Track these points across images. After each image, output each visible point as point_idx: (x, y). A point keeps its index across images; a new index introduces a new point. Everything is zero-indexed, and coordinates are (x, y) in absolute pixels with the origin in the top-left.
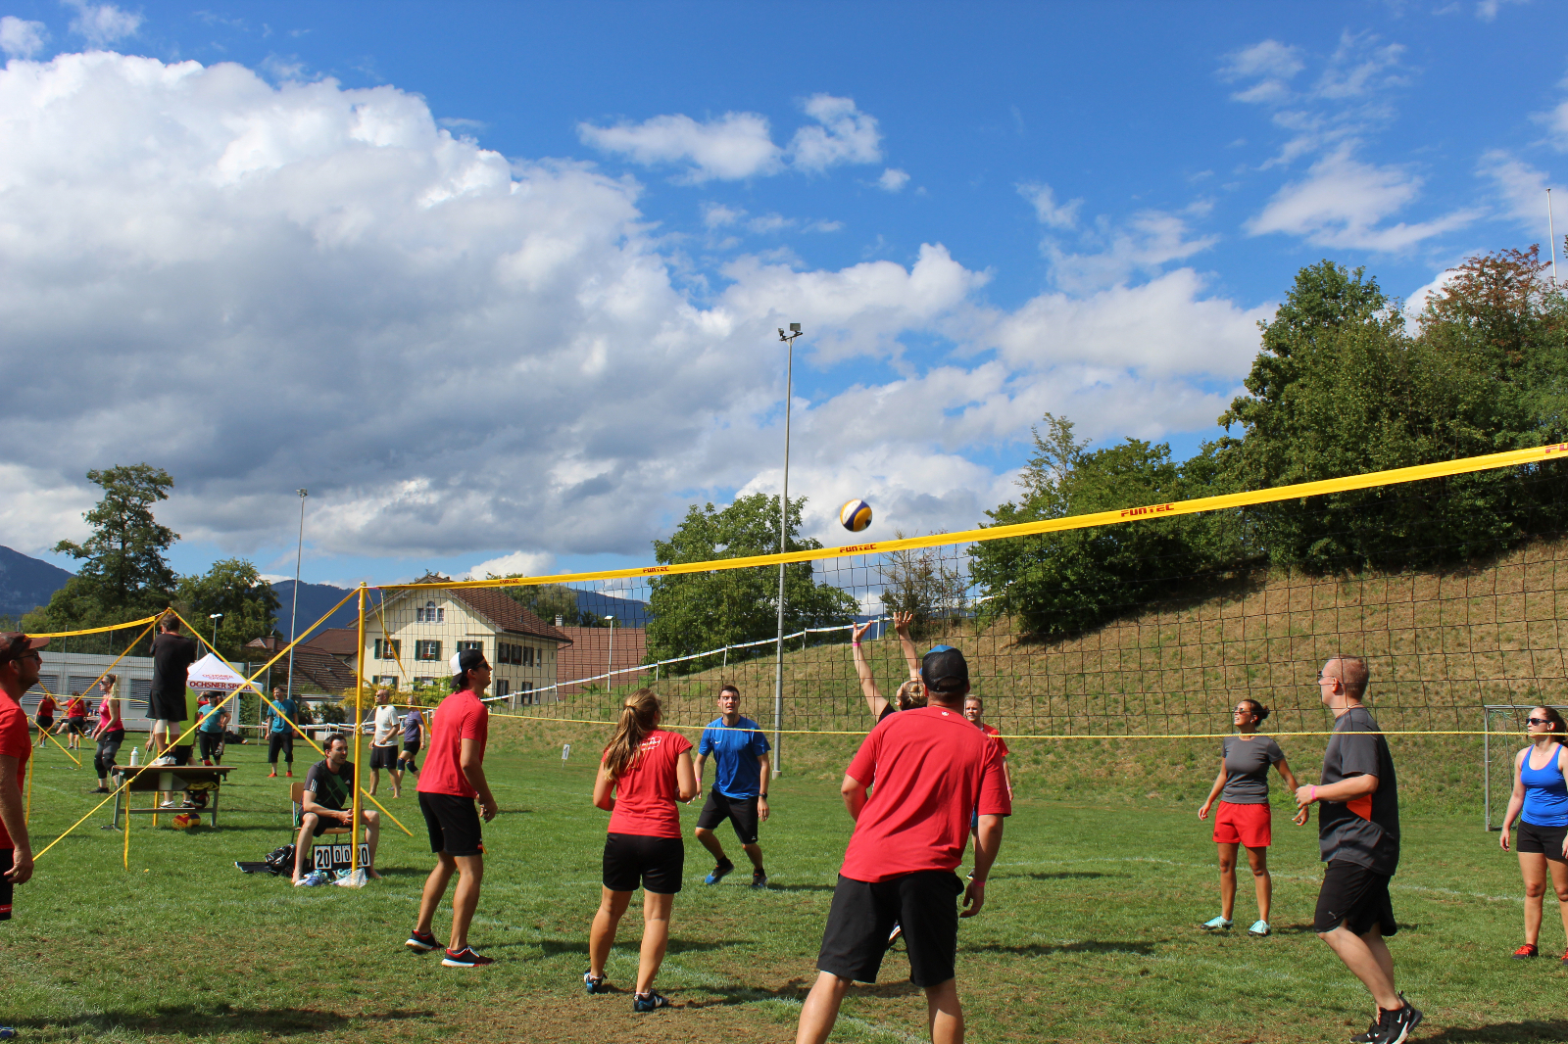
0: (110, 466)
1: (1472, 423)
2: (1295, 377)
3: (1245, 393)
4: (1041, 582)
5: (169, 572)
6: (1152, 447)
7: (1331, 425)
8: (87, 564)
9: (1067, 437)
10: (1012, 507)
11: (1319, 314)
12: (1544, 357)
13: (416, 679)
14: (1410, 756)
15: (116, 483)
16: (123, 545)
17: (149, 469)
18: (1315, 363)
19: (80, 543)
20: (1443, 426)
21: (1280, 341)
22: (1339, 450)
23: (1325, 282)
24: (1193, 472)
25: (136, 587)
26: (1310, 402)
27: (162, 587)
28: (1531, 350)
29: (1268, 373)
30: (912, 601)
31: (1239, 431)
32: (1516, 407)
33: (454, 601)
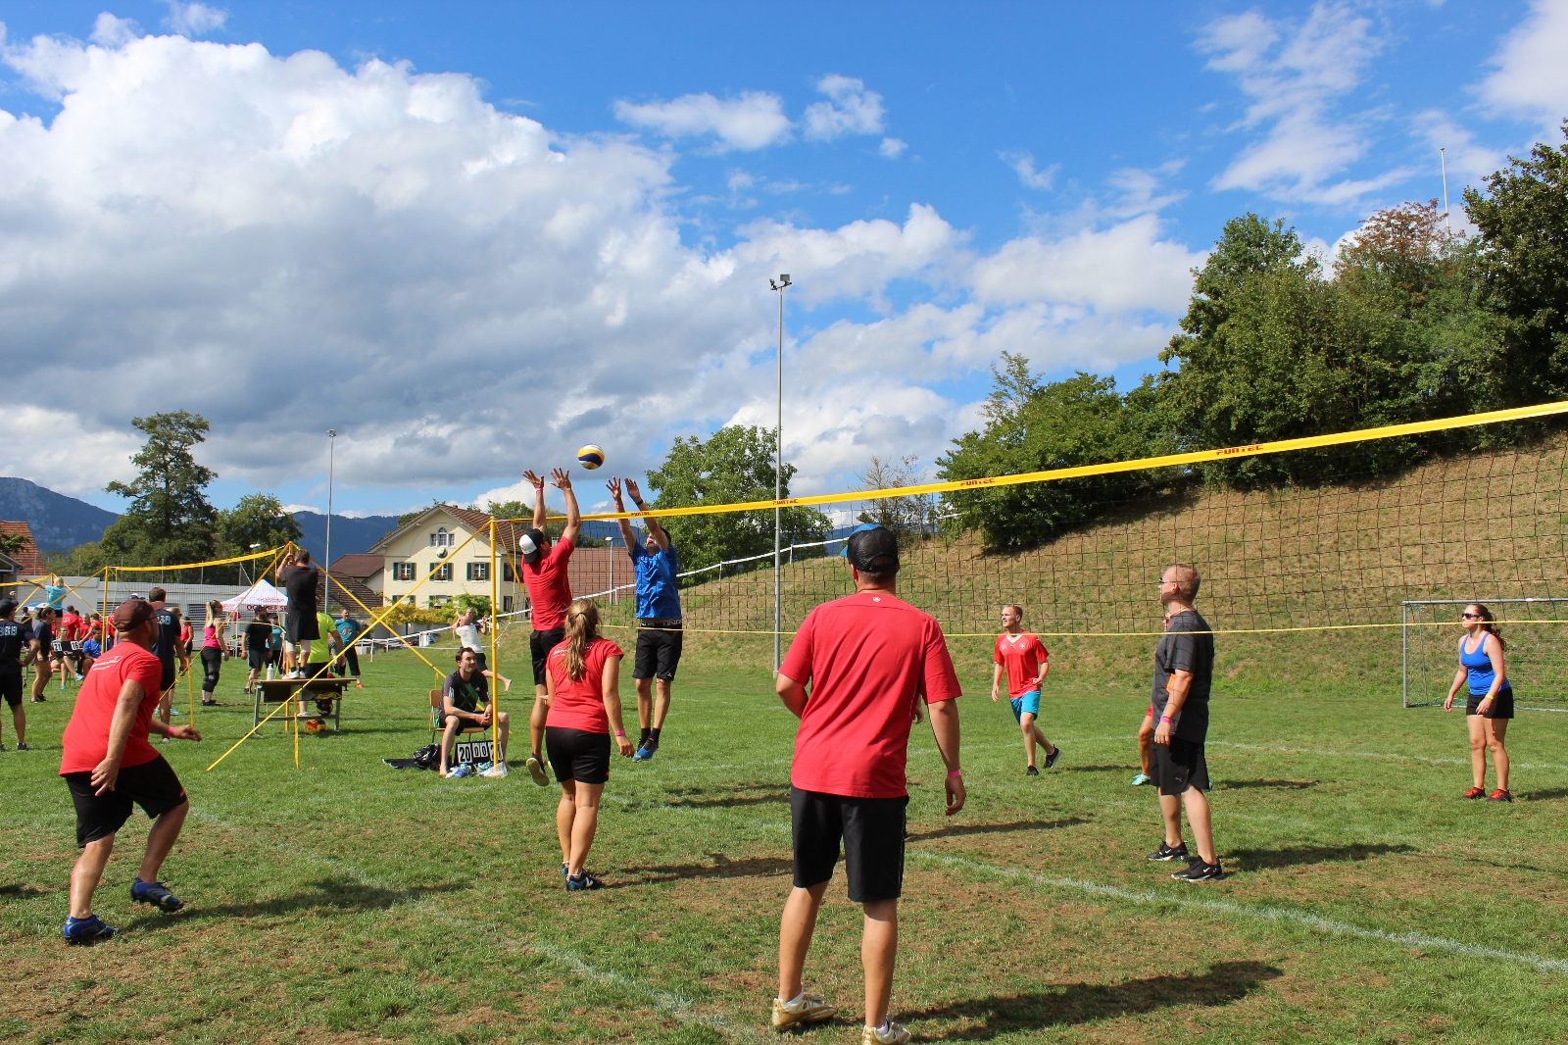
0: (152, 414)
1: (1381, 356)
2: (1226, 317)
3: (1181, 332)
4: (1003, 501)
5: (209, 508)
6: (1099, 380)
7: (1260, 359)
8: (135, 502)
9: (1022, 372)
10: (976, 434)
11: (1245, 261)
12: (1444, 296)
13: (431, 598)
14: (1334, 646)
15: (158, 428)
16: (167, 484)
17: (187, 415)
18: (1244, 305)
19: (128, 483)
20: (1357, 359)
21: (1212, 285)
22: (1268, 381)
23: (1250, 233)
24: (1136, 401)
25: (180, 521)
26: (1241, 339)
27: (203, 521)
28: (1431, 292)
29: (1202, 314)
30: (887, 518)
31: (1176, 365)
32: (1419, 341)
33: (464, 527)
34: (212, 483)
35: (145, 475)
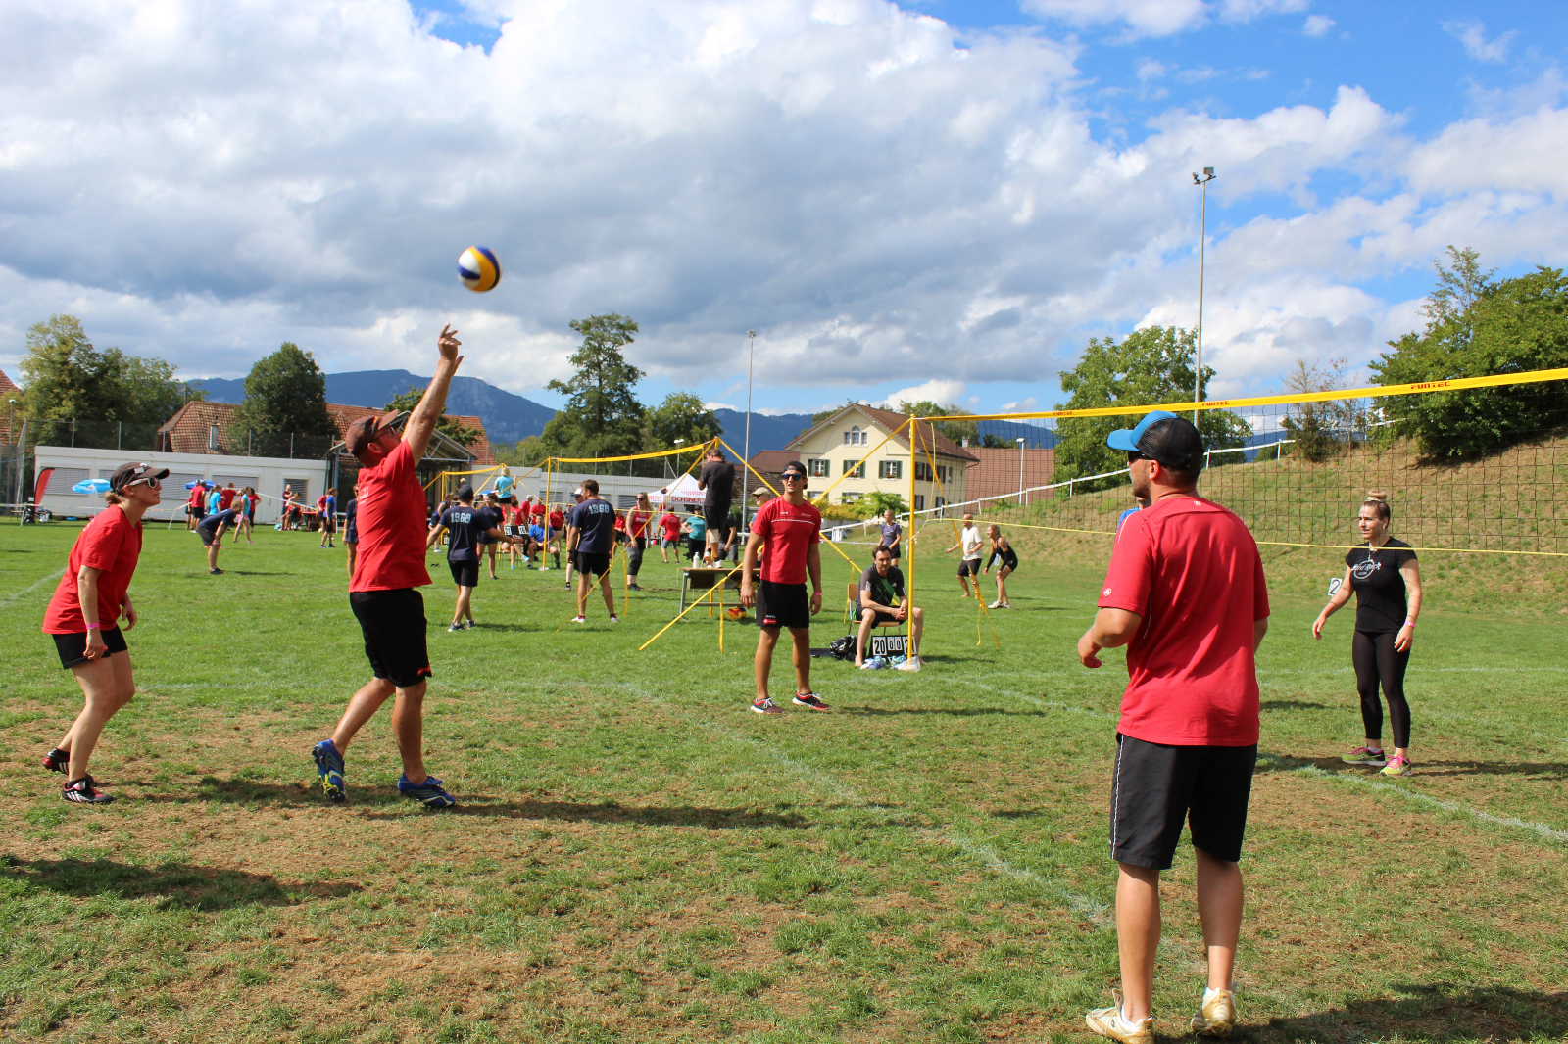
0: (587, 317)
4: (1443, 408)
5: (638, 405)
6: (1564, 275)
8: (572, 399)
9: (1471, 268)
10: (1415, 336)
13: (844, 494)
15: (593, 330)
16: (600, 382)
17: (618, 317)
19: (566, 381)
25: (611, 417)
27: (632, 418)
30: (1312, 424)
33: (876, 426)
34: (640, 382)
35: (582, 373)
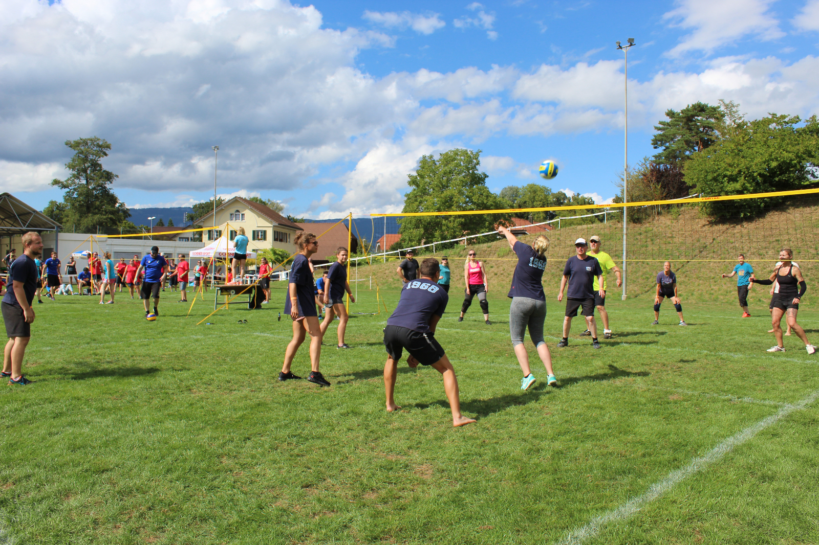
0: (77, 139)
5: (113, 196)
8: (68, 192)
15: (81, 147)
16: (87, 181)
17: (97, 140)
19: (64, 181)
33: (251, 210)
34: (115, 181)
35: (74, 176)
